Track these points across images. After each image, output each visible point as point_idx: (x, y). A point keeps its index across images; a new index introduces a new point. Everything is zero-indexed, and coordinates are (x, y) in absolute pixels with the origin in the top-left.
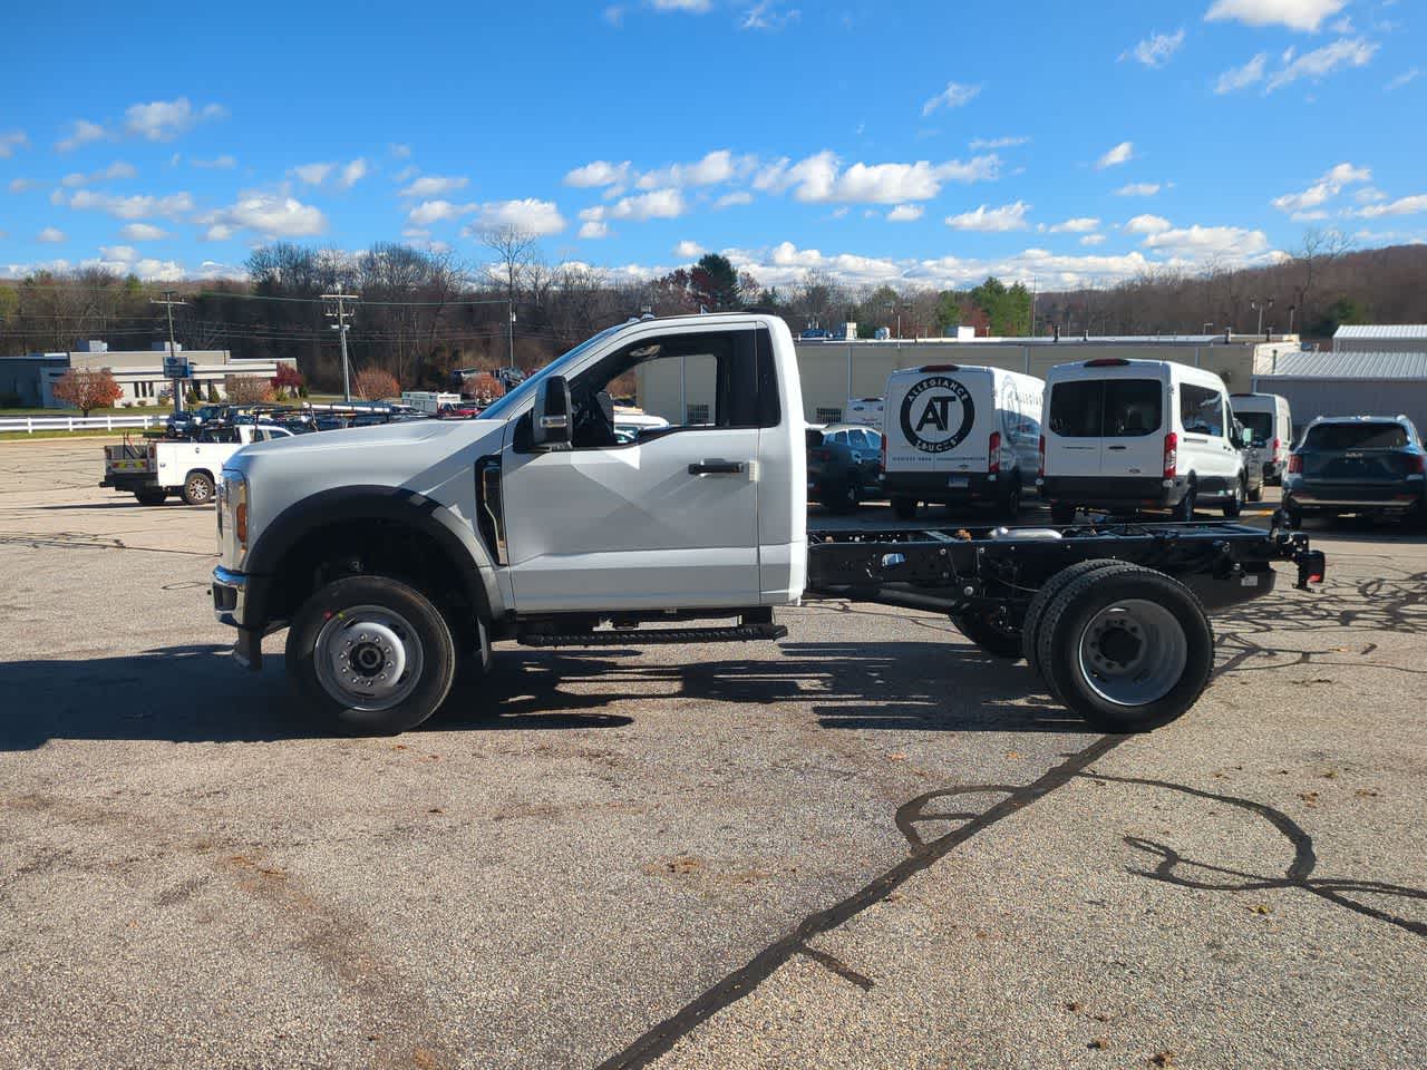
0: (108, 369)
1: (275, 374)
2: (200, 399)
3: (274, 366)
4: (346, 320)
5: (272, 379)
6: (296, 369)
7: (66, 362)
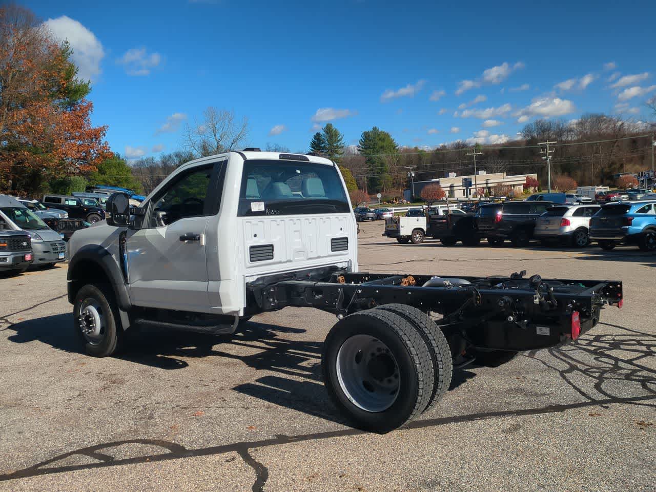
0: (453, 184)
1: (525, 182)
2: (490, 195)
3: (525, 178)
4: (550, 154)
5: (524, 184)
6: (536, 179)
7: (438, 182)
